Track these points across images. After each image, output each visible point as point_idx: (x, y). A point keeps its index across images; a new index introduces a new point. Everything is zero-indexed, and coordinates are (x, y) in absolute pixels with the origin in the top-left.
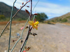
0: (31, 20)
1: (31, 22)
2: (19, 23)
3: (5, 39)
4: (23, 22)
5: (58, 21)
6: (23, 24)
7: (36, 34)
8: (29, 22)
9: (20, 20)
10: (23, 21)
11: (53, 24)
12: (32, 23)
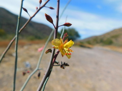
0: (56, 38)
1: (57, 41)
2: (30, 45)
3: (3, 72)
4: (37, 43)
5: (97, 43)
6: (36, 46)
7: (67, 65)
8: (53, 41)
9: (32, 40)
10: (37, 41)
11: (89, 48)
12: (59, 45)
